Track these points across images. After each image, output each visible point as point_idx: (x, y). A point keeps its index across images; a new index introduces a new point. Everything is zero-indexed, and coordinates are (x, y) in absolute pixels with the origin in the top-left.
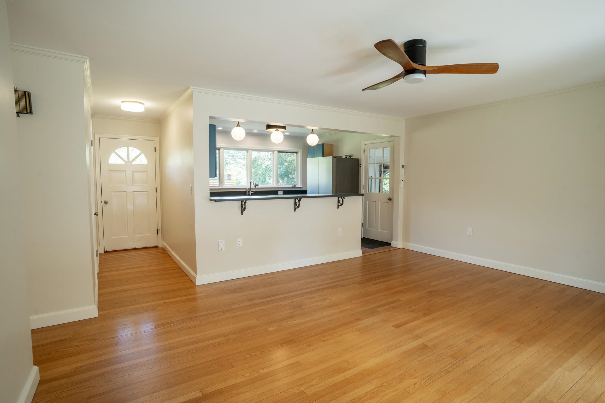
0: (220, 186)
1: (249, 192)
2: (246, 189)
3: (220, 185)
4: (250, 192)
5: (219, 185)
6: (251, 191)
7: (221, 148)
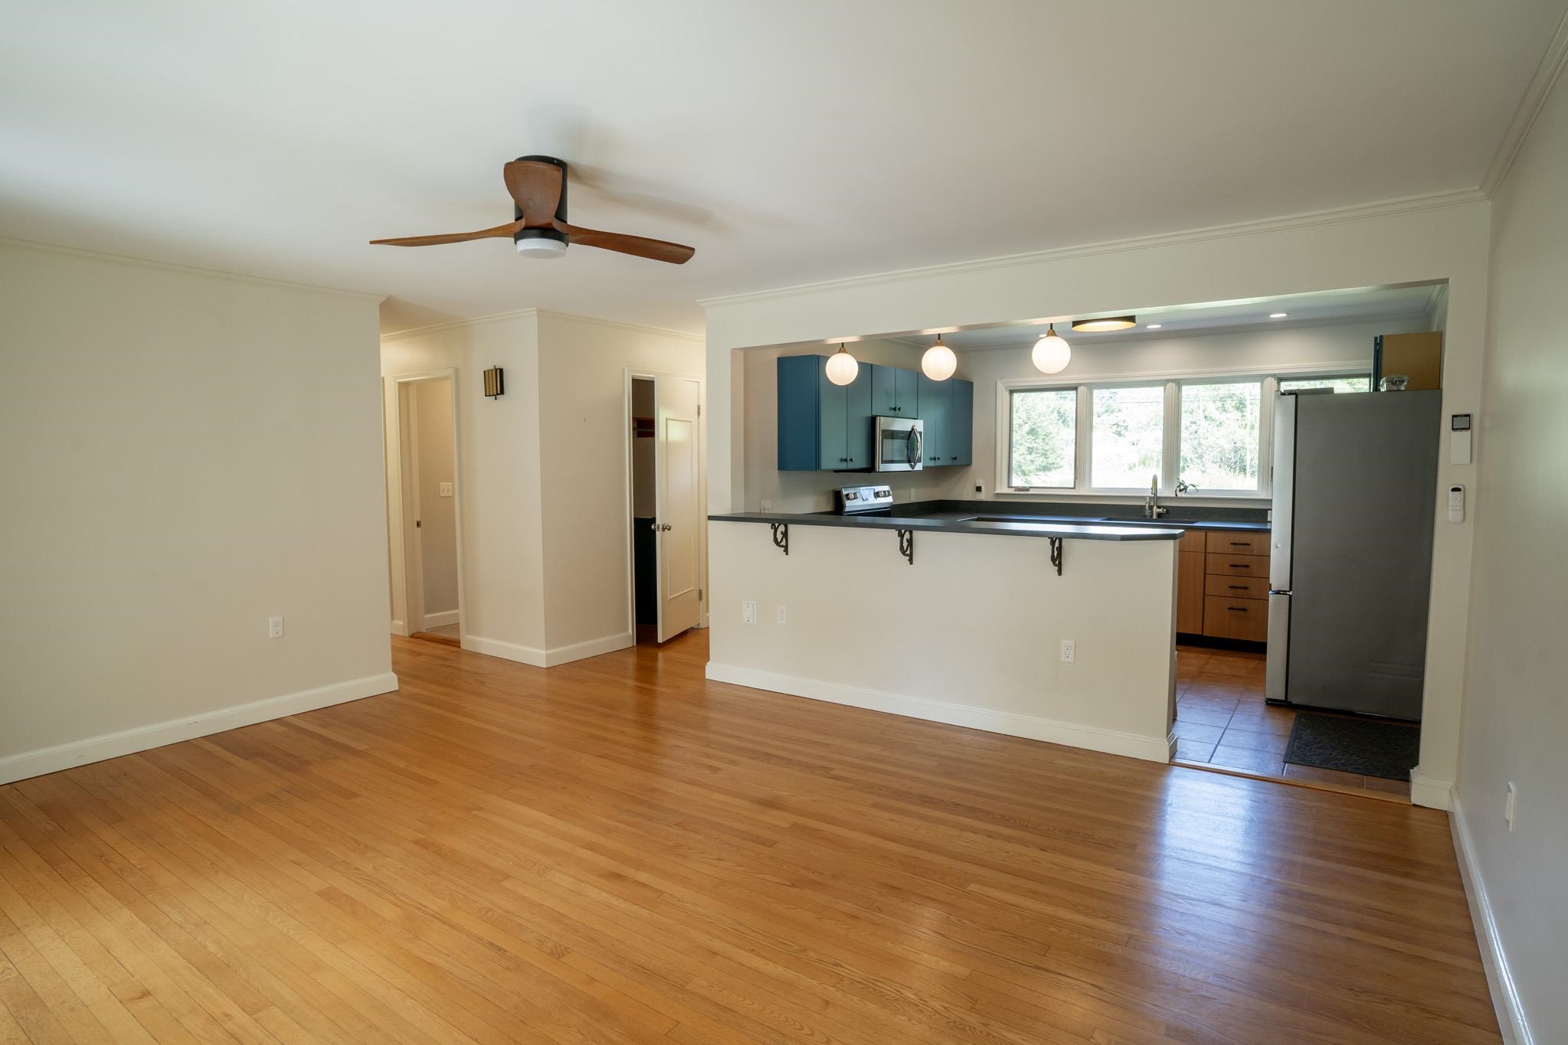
0: (1074, 488)
1: (1151, 508)
2: (1144, 498)
3: (1075, 485)
4: (1155, 508)
5: (1072, 486)
6: (1159, 507)
7: (1081, 384)
